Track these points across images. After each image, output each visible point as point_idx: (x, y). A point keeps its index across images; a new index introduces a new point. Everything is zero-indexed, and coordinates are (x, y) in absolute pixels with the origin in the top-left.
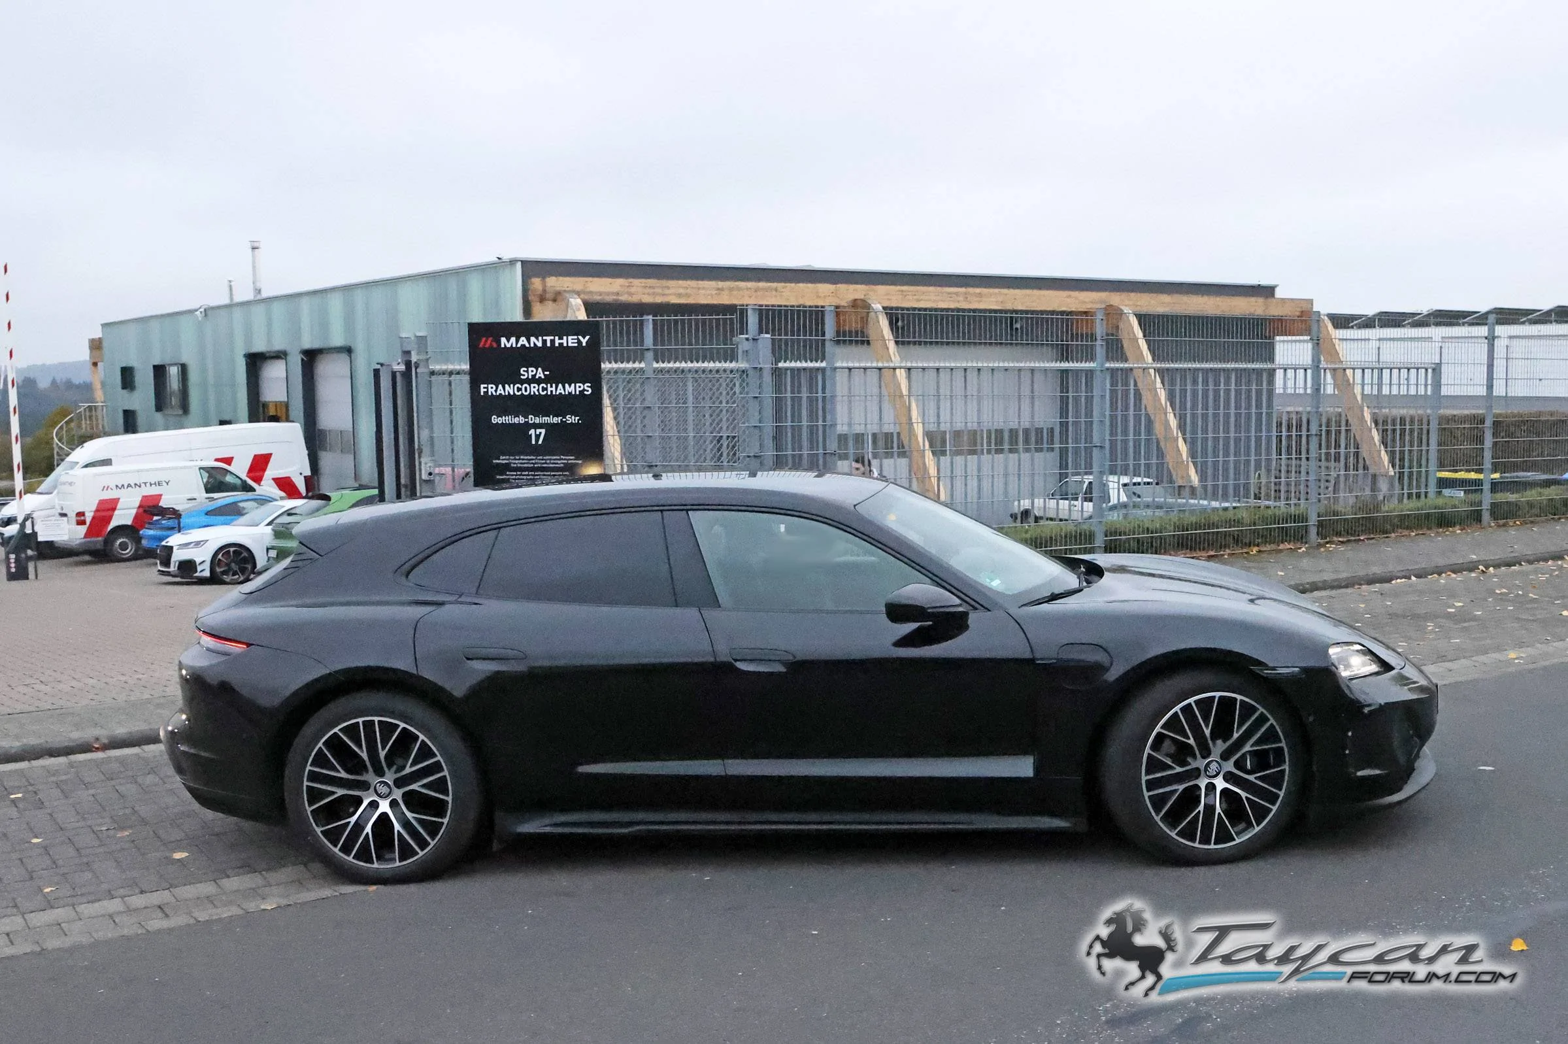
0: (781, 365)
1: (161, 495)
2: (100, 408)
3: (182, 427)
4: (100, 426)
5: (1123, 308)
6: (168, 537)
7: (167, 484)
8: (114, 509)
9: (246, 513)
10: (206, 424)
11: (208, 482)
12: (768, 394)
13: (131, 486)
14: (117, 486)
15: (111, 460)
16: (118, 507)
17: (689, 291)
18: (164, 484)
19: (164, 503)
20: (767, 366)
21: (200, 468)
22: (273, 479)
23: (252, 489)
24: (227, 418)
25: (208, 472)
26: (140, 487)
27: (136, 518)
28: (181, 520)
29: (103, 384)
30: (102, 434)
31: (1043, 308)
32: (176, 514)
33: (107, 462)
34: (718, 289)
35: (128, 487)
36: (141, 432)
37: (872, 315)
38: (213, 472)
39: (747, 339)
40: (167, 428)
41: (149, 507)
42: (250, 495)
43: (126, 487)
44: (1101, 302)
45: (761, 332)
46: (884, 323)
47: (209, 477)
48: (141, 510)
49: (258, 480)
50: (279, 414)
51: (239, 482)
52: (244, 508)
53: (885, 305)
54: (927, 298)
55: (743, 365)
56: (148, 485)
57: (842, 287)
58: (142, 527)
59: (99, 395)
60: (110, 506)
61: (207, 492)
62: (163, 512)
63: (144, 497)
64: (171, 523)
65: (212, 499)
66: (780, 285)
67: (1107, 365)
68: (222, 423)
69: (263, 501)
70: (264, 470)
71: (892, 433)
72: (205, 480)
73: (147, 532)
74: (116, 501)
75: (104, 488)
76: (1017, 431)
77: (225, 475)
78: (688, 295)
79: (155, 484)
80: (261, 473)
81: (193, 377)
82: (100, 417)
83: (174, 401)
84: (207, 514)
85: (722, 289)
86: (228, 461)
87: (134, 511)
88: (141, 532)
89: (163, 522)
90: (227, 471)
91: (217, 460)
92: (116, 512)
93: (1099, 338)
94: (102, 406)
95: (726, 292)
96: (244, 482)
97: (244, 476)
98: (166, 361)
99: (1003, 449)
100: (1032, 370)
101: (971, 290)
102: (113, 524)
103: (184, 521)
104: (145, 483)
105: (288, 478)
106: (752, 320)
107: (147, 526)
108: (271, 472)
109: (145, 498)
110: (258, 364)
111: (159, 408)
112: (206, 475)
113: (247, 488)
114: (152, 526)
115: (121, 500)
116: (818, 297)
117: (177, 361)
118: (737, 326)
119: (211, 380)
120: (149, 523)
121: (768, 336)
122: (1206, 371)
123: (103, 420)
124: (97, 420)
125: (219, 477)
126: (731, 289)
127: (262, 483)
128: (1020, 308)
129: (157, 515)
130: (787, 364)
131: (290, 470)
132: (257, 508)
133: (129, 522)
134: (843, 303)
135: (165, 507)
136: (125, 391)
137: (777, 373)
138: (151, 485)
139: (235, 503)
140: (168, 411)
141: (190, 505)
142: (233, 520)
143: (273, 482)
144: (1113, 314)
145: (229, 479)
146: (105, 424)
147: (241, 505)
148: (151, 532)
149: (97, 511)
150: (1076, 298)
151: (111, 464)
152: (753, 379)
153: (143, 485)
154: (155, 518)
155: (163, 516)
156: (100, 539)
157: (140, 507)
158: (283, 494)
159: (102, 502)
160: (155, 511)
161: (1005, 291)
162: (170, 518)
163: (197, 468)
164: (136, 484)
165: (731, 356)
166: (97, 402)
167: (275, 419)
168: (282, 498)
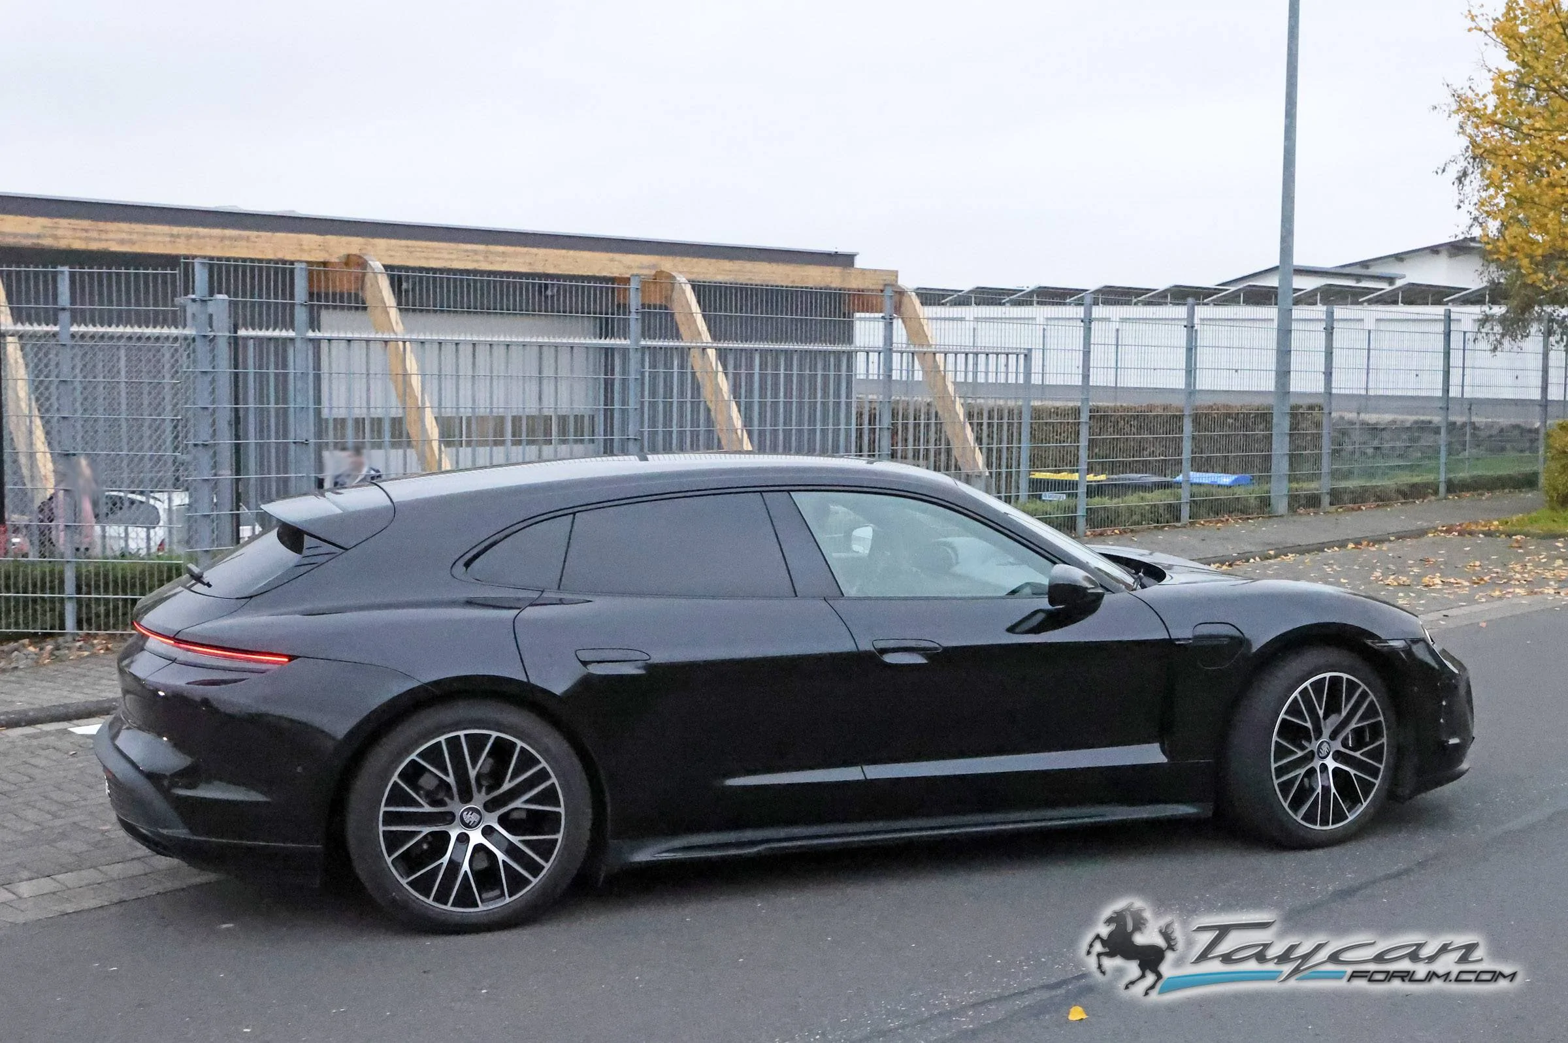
0: (242, 332)
5: (674, 274)
12: (224, 367)
17: (135, 237)
20: (222, 332)
31: (581, 273)
34: (172, 235)
37: (369, 276)
39: (194, 300)
44: (654, 266)
45: (211, 294)
46: (384, 283)
53: (389, 262)
54: (436, 255)
55: (189, 331)
57: (332, 239)
66: (253, 234)
67: (643, 343)
71: (364, 419)
76: (520, 418)
78: (133, 243)
85: (178, 236)
93: (633, 310)
95: (182, 240)
99: (521, 441)
100: (556, 347)
101: (492, 248)
106: (201, 276)
116: (302, 250)
118: (180, 284)
121: (225, 297)
122: (763, 352)
126: (189, 237)
128: (551, 271)
130: (251, 333)
134: (334, 259)
137: (236, 343)
144: (663, 281)
150: (620, 262)
152: (201, 348)
161: (534, 250)
165: (175, 319)
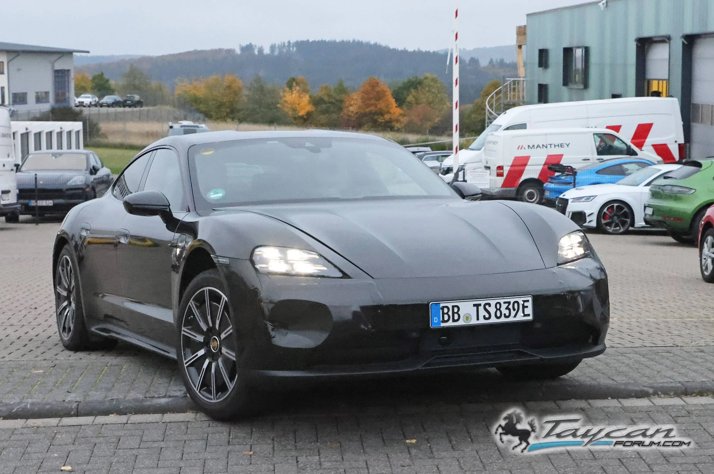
1: (562, 155)
2: (521, 83)
3: (582, 99)
4: (521, 98)
6: (566, 190)
7: (568, 145)
8: (525, 165)
9: (630, 174)
10: (601, 98)
11: (600, 146)
13: (539, 147)
14: (529, 146)
15: (526, 124)
16: (529, 163)
18: (566, 146)
19: (564, 162)
21: (594, 134)
22: (653, 145)
23: (634, 153)
24: (617, 92)
25: (599, 137)
26: (546, 147)
27: (543, 173)
28: (576, 177)
29: (525, 65)
30: (521, 103)
32: (572, 172)
33: (523, 126)
35: (537, 147)
36: (551, 102)
38: (604, 137)
40: (571, 100)
41: (553, 165)
42: (633, 158)
43: (536, 146)
47: (601, 142)
48: (546, 167)
49: (640, 146)
50: (660, 90)
51: (623, 147)
52: (627, 170)
56: (553, 146)
58: (546, 181)
59: (522, 71)
60: (524, 163)
61: (599, 153)
62: (564, 169)
63: (548, 156)
64: (569, 179)
65: (602, 161)
68: (614, 96)
69: (644, 164)
70: (646, 137)
72: (598, 144)
73: (548, 185)
74: (527, 158)
75: (520, 148)
77: (614, 141)
79: (558, 145)
80: (643, 140)
81: (594, 59)
82: (521, 89)
83: (578, 78)
84: (598, 172)
86: (617, 128)
87: (541, 167)
88: (545, 185)
89: (563, 178)
90: (616, 137)
91: (608, 127)
92: (527, 168)
94: (523, 80)
96: (629, 148)
97: (629, 143)
98: (574, 44)
102: (524, 177)
103: (578, 177)
104: (551, 145)
105: (665, 145)
107: (549, 180)
108: (652, 139)
109: (550, 157)
110: (646, 47)
111: (566, 83)
112: (599, 140)
113: (631, 152)
114: (553, 181)
115: (531, 158)
117: (582, 45)
119: (607, 61)
120: (552, 178)
123: (523, 92)
124: (519, 92)
125: (609, 143)
127: (643, 148)
129: (558, 171)
131: (667, 138)
132: (637, 170)
133: (536, 176)
135: (565, 165)
136: (541, 69)
138: (555, 146)
139: (620, 165)
140: (571, 86)
141: (585, 165)
142: (619, 179)
143: (652, 148)
145: (617, 143)
146: (525, 96)
147: (625, 166)
148: (552, 186)
149: (512, 166)
151: (526, 128)
153: (549, 146)
154: (557, 174)
155: (563, 172)
156: (514, 188)
157: (544, 165)
158: (660, 159)
159: (516, 159)
160: (557, 168)
162: (568, 175)
163: (592, 134)
164: (543, 145)
166: (520, 78)
167: (657, 94)
168: (659, 162)
